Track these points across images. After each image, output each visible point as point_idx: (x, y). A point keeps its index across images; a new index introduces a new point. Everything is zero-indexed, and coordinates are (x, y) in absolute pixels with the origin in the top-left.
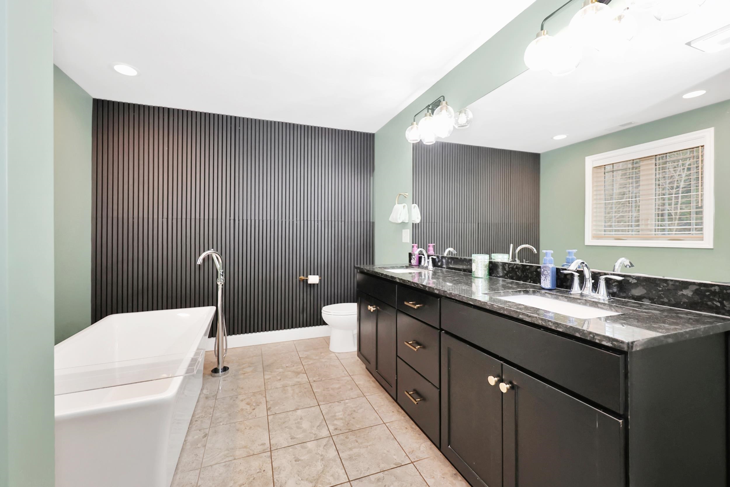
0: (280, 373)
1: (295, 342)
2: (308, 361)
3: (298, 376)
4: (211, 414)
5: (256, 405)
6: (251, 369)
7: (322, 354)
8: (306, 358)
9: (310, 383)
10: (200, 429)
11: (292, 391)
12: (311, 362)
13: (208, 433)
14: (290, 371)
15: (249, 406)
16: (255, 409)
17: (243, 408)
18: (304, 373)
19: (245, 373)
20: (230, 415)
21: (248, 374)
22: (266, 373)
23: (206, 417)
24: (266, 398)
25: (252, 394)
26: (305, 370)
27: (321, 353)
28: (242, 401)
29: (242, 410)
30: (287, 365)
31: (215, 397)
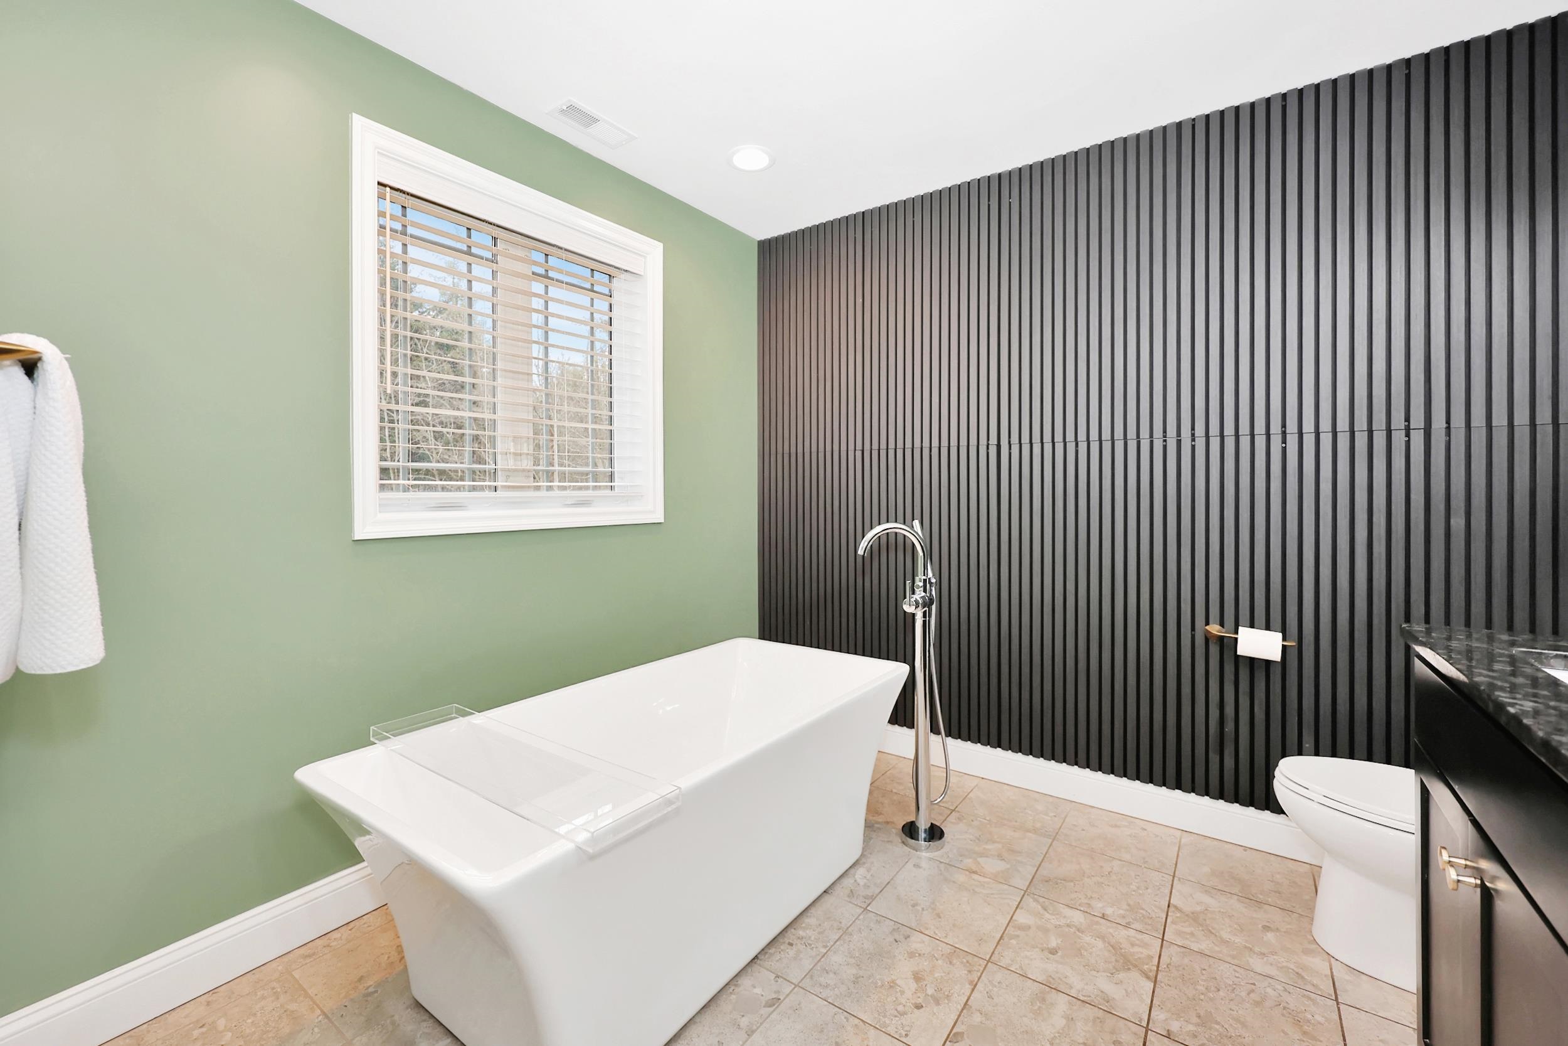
0: (1068, 926)
1: (1186, 839)
2: (1192, 934)
3: (1122, 975)
4: (825, 947)
5: (932, 996)
6: (1000, 866)
7: (1270, 936)
8: (1194, 918)
9: (1147, 1029)
10: (779, 974)
11: (1064, 1022)
12: (1204, 944)
13: (785, 999)
14: (1102, 938)
15: (913, 985)
16: (921, 1010)
17: (898, 982)
18: (1148, 978)
19: (975, 872)
20: (856, 980)
21: (981, 879)
22: (1029, 901)
23: (812, 949)
24: (973, 990)
25: (948, 949)
26: (1158, 967)
27: (1266, 928)
28: (911, 955)
29: (892, 985)
30: (1109, 911)
31: (868, 902)
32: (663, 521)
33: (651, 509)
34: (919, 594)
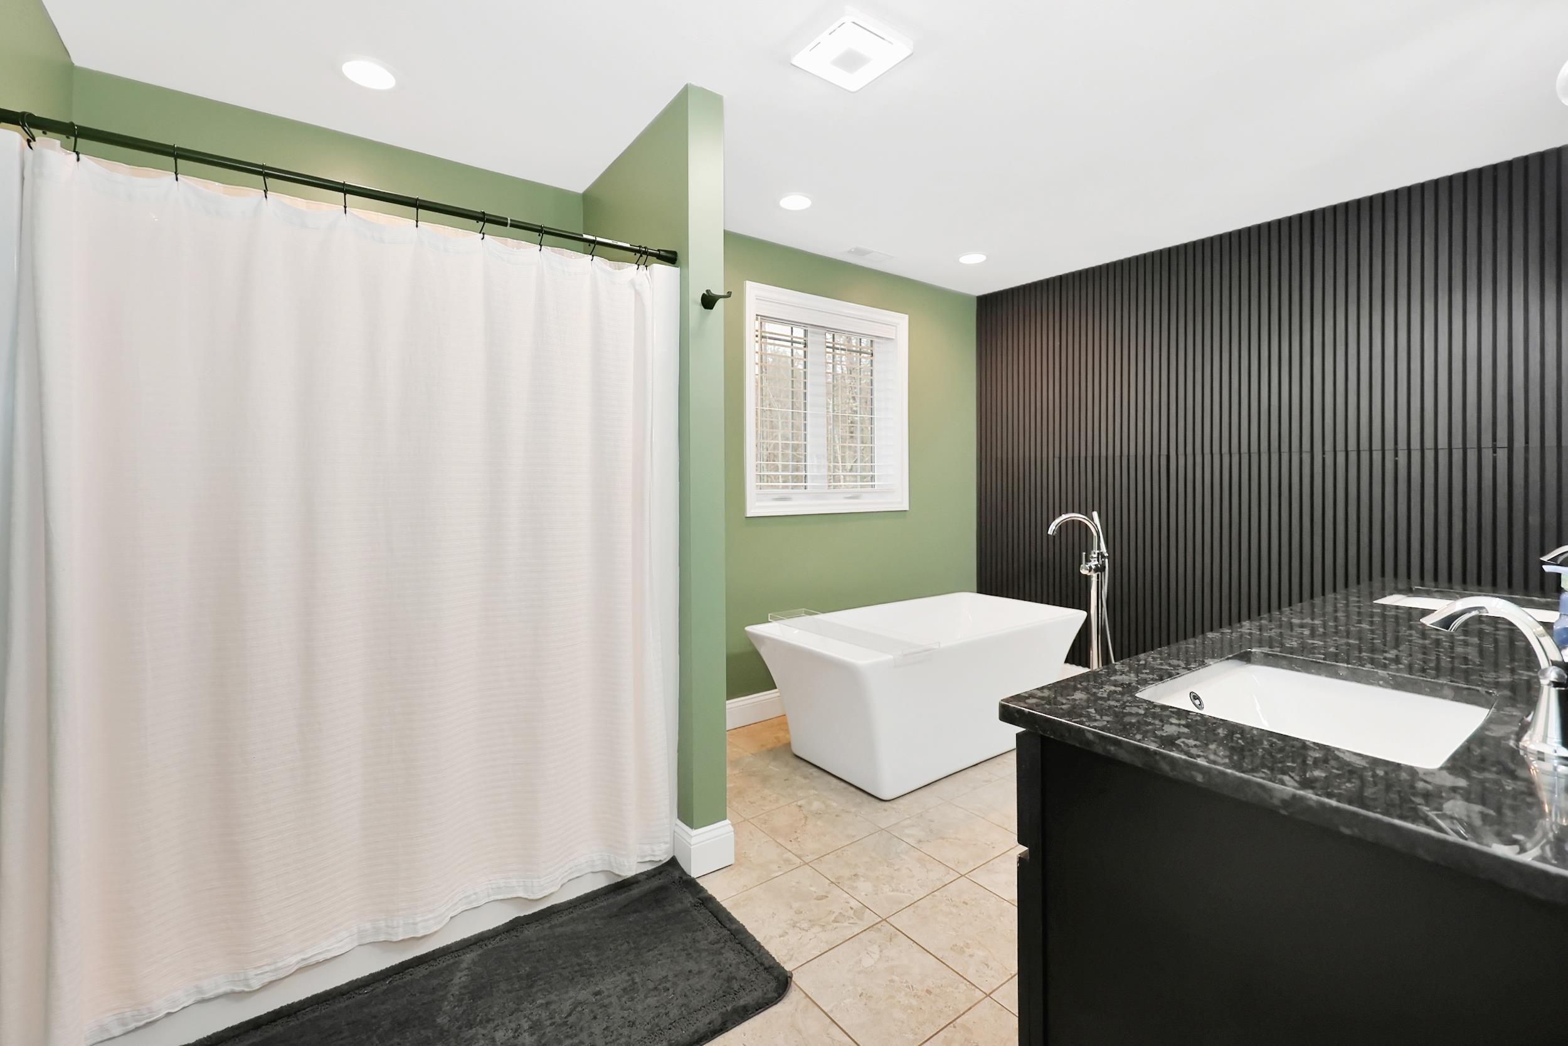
32: (907, 509)
33: (900, 501)
34: (1093, 563)
